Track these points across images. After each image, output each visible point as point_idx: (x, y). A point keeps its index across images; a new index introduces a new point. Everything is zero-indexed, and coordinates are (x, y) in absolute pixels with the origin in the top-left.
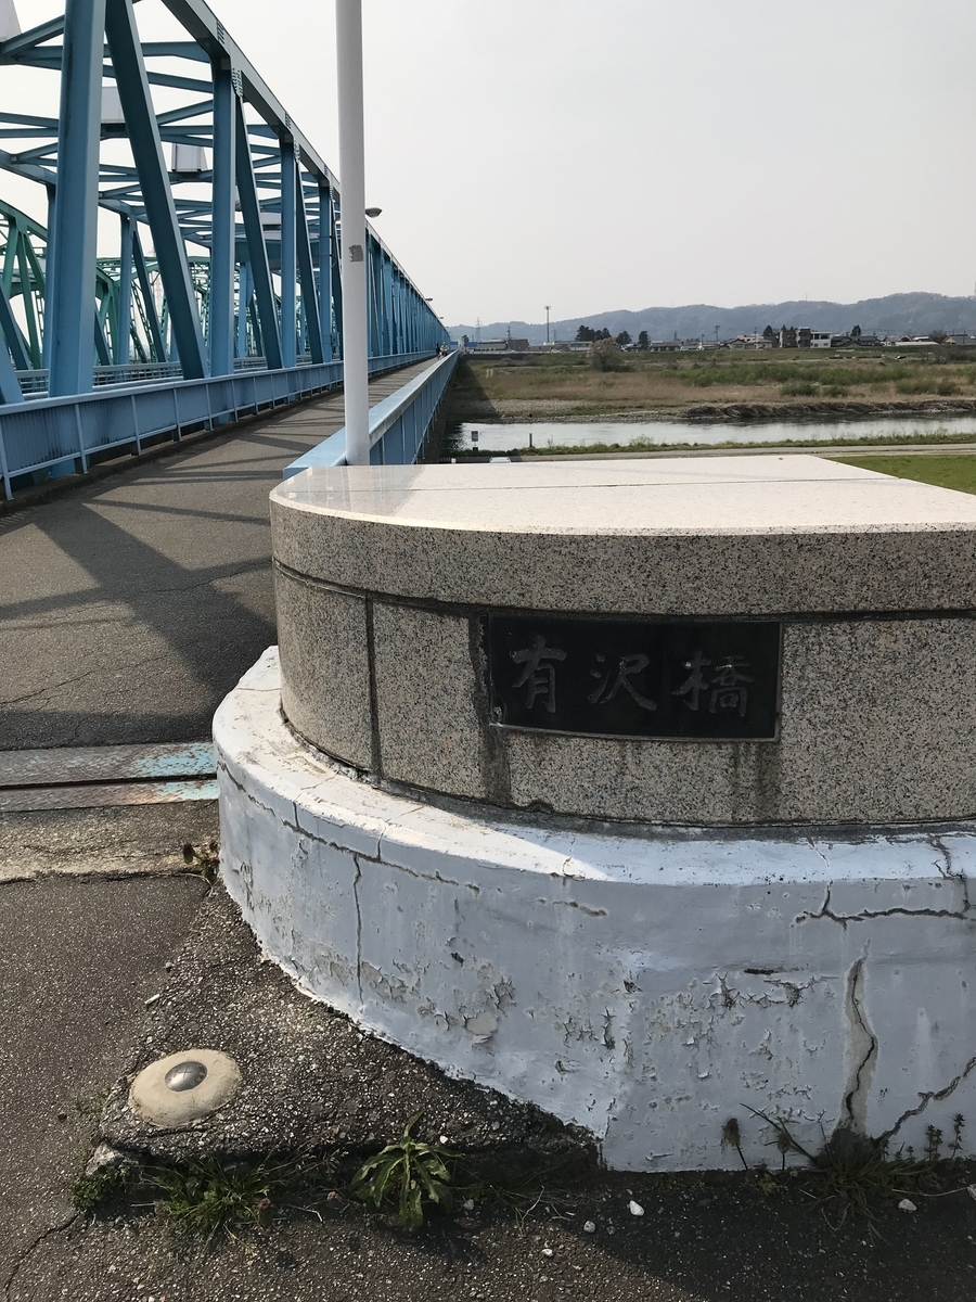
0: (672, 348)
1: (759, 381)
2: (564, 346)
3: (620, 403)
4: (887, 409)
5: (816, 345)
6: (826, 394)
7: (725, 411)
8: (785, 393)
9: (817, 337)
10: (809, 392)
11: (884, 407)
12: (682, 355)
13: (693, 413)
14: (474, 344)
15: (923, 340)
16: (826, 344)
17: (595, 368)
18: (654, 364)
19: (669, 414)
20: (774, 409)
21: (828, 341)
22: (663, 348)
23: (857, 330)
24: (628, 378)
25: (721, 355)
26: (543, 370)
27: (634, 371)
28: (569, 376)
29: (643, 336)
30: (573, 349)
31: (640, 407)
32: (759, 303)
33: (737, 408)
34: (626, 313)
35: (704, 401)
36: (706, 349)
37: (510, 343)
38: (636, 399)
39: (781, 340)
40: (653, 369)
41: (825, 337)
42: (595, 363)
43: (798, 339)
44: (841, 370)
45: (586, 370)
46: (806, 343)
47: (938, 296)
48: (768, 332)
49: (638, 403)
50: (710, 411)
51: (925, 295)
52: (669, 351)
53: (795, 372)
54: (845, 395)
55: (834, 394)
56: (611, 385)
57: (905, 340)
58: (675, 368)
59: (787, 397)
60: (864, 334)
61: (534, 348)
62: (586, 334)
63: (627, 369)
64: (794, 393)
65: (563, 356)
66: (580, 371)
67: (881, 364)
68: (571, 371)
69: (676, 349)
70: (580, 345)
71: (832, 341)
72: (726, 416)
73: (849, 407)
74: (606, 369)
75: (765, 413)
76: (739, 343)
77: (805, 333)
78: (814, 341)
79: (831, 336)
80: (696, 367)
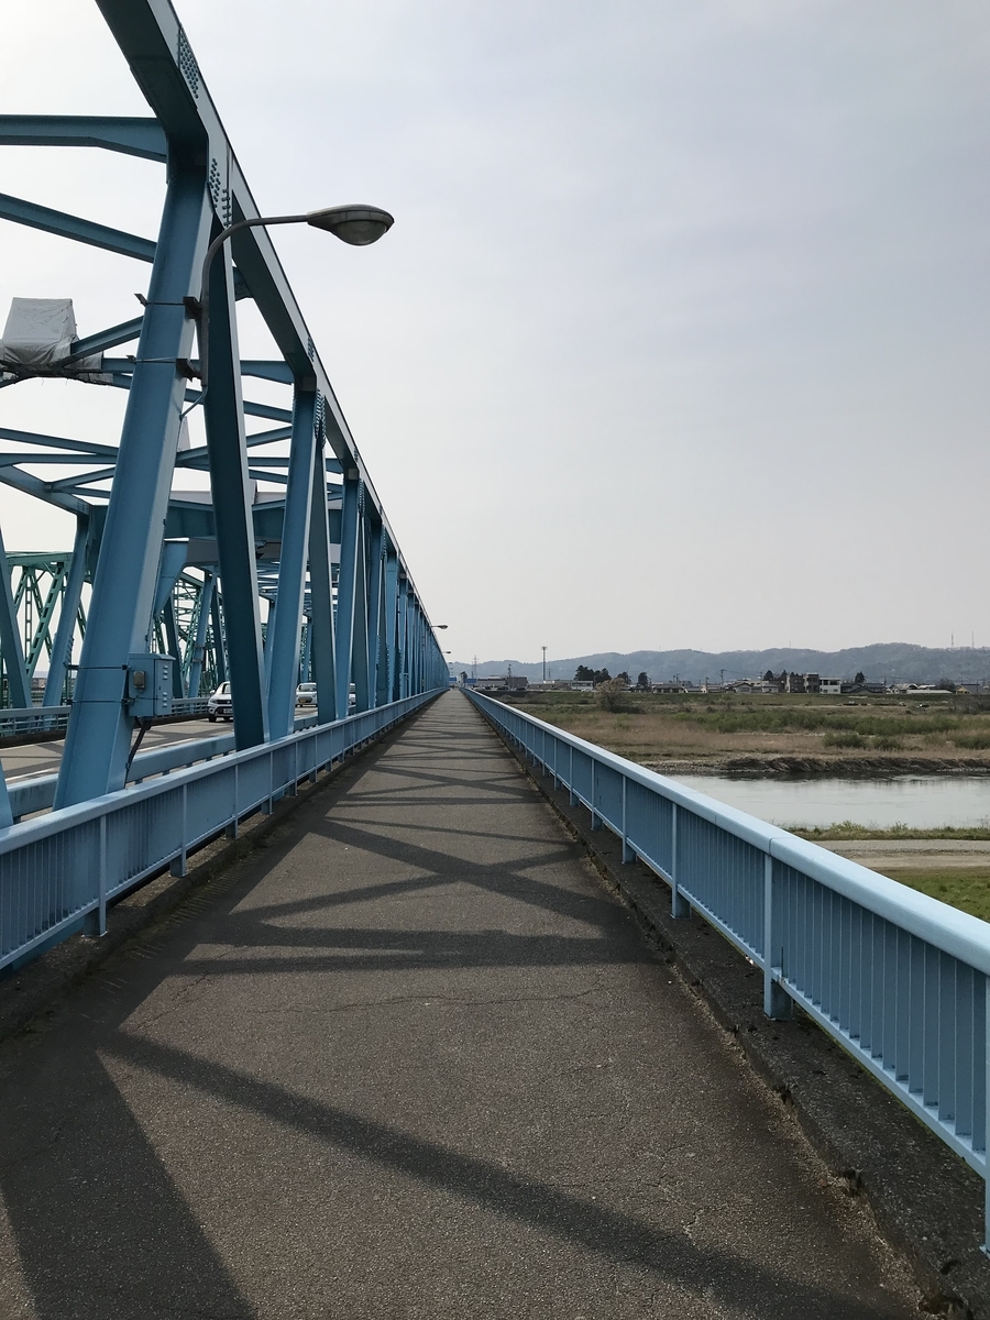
0: (676, 690)
1: (788, 728)
2: (565, 685)
3: (643, 750)
4: (958, 767)
5: (826, 691)
6: (877, 747)
7: (771, 764)
8: (829, 743)
9: (826, 682)
10: (857, 744)
11: (952, 763)
12: (687, 697)
13: (734, 764)
14: (473, 680)
15: (931, 688)
16: (836, 690)
17: (603, 708)
18: (665, 706)
19: (705, 765)
20: (827, 763)
21: (838, 687)
22: (667, 690)
23: (860, 677)
24: (640, 720)
25: (729, 698)
26: (547, 709)
27: (644, 713)
28: (578, 716)
29: (643, 677)
30: (574, 688)
31: (668, 755)
32: (744, 649)
33: (784, 760)
34: (615, 655)
35: (738, 751)
36: (710, 691)
37: (508, 680)
38: (660, 745)
39: (788, 685)
40: (664, 711)
41: (834, 683)
42: (603, 703)
43: (806, 684)
44: (873, 719)
45: (593, 710)
46: (816, 689)
47: (917, 647)
48: (769, 676)
49: (665, 751)
50: (753, 763)
51: (904, 646)
52: (671, 693)
53: (823, 719)
54: (900, 748)
55: (886, 746)
56: (628, 728)
57: (913, 688)
58: (688, 711)
59: (834, 749)
60: (867, 681)
61: (534, 686)
62: (584, 674)
63: (636, 711)
64: (840, 744)
65: (565, 695)
66: (587, 711)
67: (908, 712)
68: (579, 711)
69: (680, 692)
70: (581, 685)
71: (843, 688)
72: (772, 770)
73: (913, 762)
74: (616, 710)
75: (817, 767)
76: (744, 685)
77: (813, 678)
78: (823, 687)
79: (841, 683)
80: (710, 710)
